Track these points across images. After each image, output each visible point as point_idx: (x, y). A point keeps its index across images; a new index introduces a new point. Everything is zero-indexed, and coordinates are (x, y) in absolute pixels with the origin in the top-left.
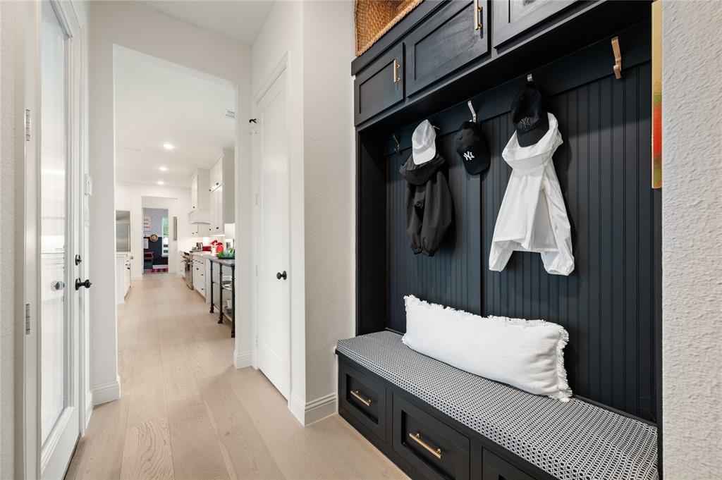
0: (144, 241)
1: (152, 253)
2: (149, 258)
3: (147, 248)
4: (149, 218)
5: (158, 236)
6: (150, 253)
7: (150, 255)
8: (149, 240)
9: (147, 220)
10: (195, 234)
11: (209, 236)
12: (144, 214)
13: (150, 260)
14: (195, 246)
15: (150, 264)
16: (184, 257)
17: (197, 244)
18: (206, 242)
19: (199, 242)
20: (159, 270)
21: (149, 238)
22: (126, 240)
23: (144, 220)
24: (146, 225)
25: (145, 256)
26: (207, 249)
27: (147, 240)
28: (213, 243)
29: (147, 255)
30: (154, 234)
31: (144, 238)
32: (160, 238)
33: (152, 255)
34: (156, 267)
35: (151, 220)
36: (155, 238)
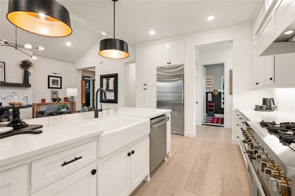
2: (211, 108)
4: (212, 77)
5: (219, 91)
6: (212, 104)
7: (212, 106)
12: (207, 75)
13: (212, 110)
15: (211, 113)
21: (212, 93)
23: (209, 79)
24: (209, 83)
25: (207, 106)
27: (211, 94)
29: (210, 106)
30: (216, 89)
31: (207, 93)
32: (220, 93)
33: (214, 106)
34: (217, 116)
35: (213, 79)
36: (216, 92)
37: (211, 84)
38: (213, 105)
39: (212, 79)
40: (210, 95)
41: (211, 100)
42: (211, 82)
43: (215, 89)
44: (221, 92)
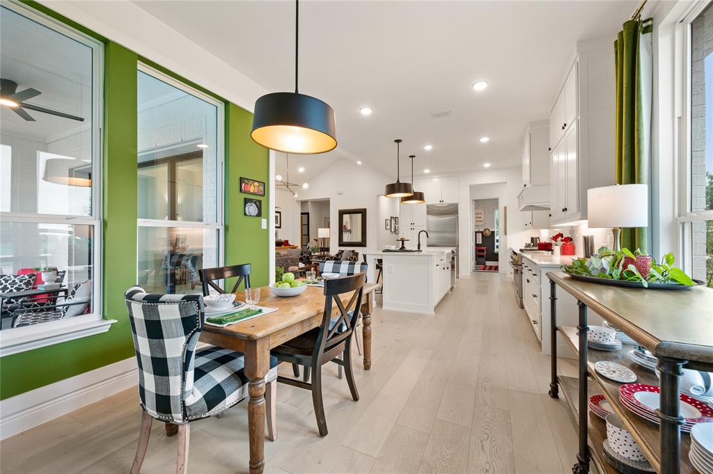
1: (485, 248)
2: (481, 254)
4: (481, 212)
5: (491, 230)
6: (482, 248)
7: (483, 251)
8: (482, 234)
9: (480, 214)
10: (529, 225)
11: (548, 228)
12: (476, 208)
13: (483, 256)
14: (530, 242)
15: (482, 260)
16: (512, 258)
17: (532, 239)
18: (545, 236)
19: (534, 236)
20: (491, 268)
21: (482, 232)
22: (454, 235)
23: (476, 214)
24: (478, 219)
25: (478, 251)
26: (546, 247)
27: (481, 234)
28: (555, 238)
29: (480, 251)
30: (487, 228)
31: (476, 232)
32: (493, 232)
33: (485, 250)
34: (489, 263)
35: (483, 213)
36: (488, 232)
37: (481, 221)
40: (480, 236)
41: (481, 243)
42: (481, 217)
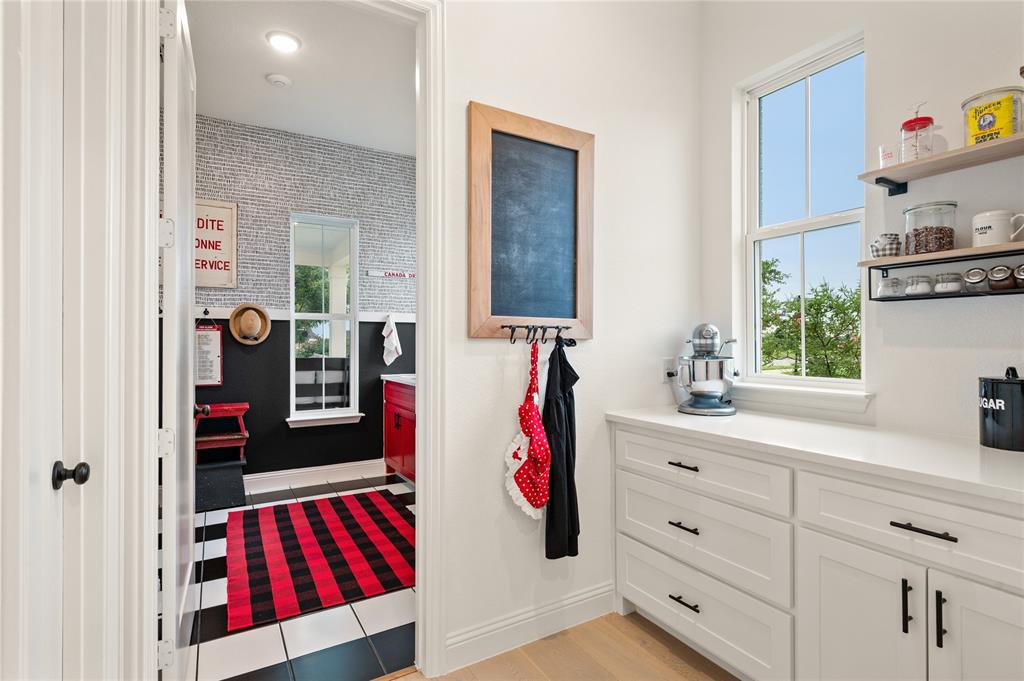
0: (201, 341)
1: (238, 409)
3: (215, 378)
4: (225, 213)
5: (273, 314)
6: (229, 409)
7: (229, 425)
8: (227, 340)
9: (218, 225)
13: (232, 453)
15: (220, 474)
21: (222, 325)
23: (201, 224)
24: (210, 255)
25: (204, 426)
27: (215, 336)
30: (252, 303)
31: (197, 325)
32: (281, 327)
33: (241, 421)
34: (261, 486)
35: (230, 225)
36: (258, 322)
37: (214, 265)
38: (235, 419)
39: (225, 226)
40: (211, 343)
41: (217, 379)
42: (215, 245)
43: (243, 303)
44: (287, 323)
